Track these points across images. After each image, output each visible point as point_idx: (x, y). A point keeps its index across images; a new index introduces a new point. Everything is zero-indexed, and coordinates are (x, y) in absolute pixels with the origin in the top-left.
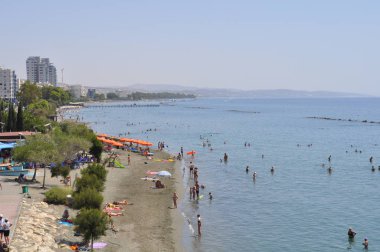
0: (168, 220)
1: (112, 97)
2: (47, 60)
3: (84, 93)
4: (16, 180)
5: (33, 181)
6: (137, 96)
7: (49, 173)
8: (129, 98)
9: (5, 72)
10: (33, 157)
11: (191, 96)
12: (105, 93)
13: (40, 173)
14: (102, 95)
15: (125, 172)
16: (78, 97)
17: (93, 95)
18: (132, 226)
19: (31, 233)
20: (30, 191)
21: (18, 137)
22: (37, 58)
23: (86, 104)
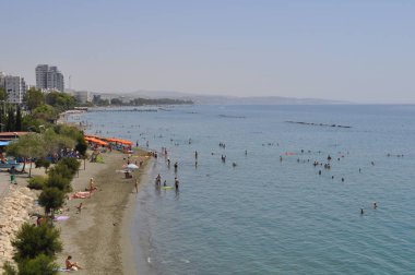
0: (125, 201)
1: (116, 102)
2: (55, 68)
3: (90, 99)
4: (8, 171)
5: (23, 171)
6: (139, 102)
7: (34, 165)
8: (131, 103)
9: (14, 78)
10: (21, 152)
11: (190, 102)
12: (110, 99)
13: (27, 166)
14: (107, 101)
15: (104, 167)
16: (84, 102)
17: (98, 101)
18: (94, 205)
19: (10, 209)
20: (18, 180)
21: (13, 137)
22: (46, 66)
23: (90, 109)
